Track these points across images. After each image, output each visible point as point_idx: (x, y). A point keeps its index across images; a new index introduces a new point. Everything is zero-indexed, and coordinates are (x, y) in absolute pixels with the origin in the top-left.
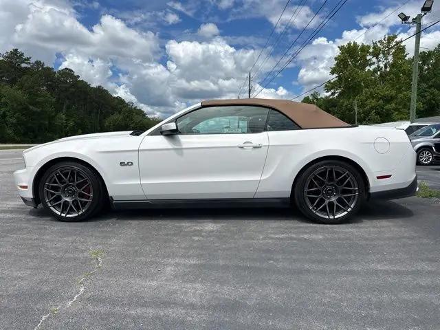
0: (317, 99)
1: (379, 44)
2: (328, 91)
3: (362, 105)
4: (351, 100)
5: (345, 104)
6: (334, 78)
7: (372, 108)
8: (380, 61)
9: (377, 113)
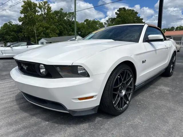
0: (12, 25)
1: (41, 4)
2: (20, 22)
3: (37, 30)
4: (32, 27)
5: (30, 29)
6: (22, 16)
7: (42, 31)
8: (42, 11)
9: (44, 34)
